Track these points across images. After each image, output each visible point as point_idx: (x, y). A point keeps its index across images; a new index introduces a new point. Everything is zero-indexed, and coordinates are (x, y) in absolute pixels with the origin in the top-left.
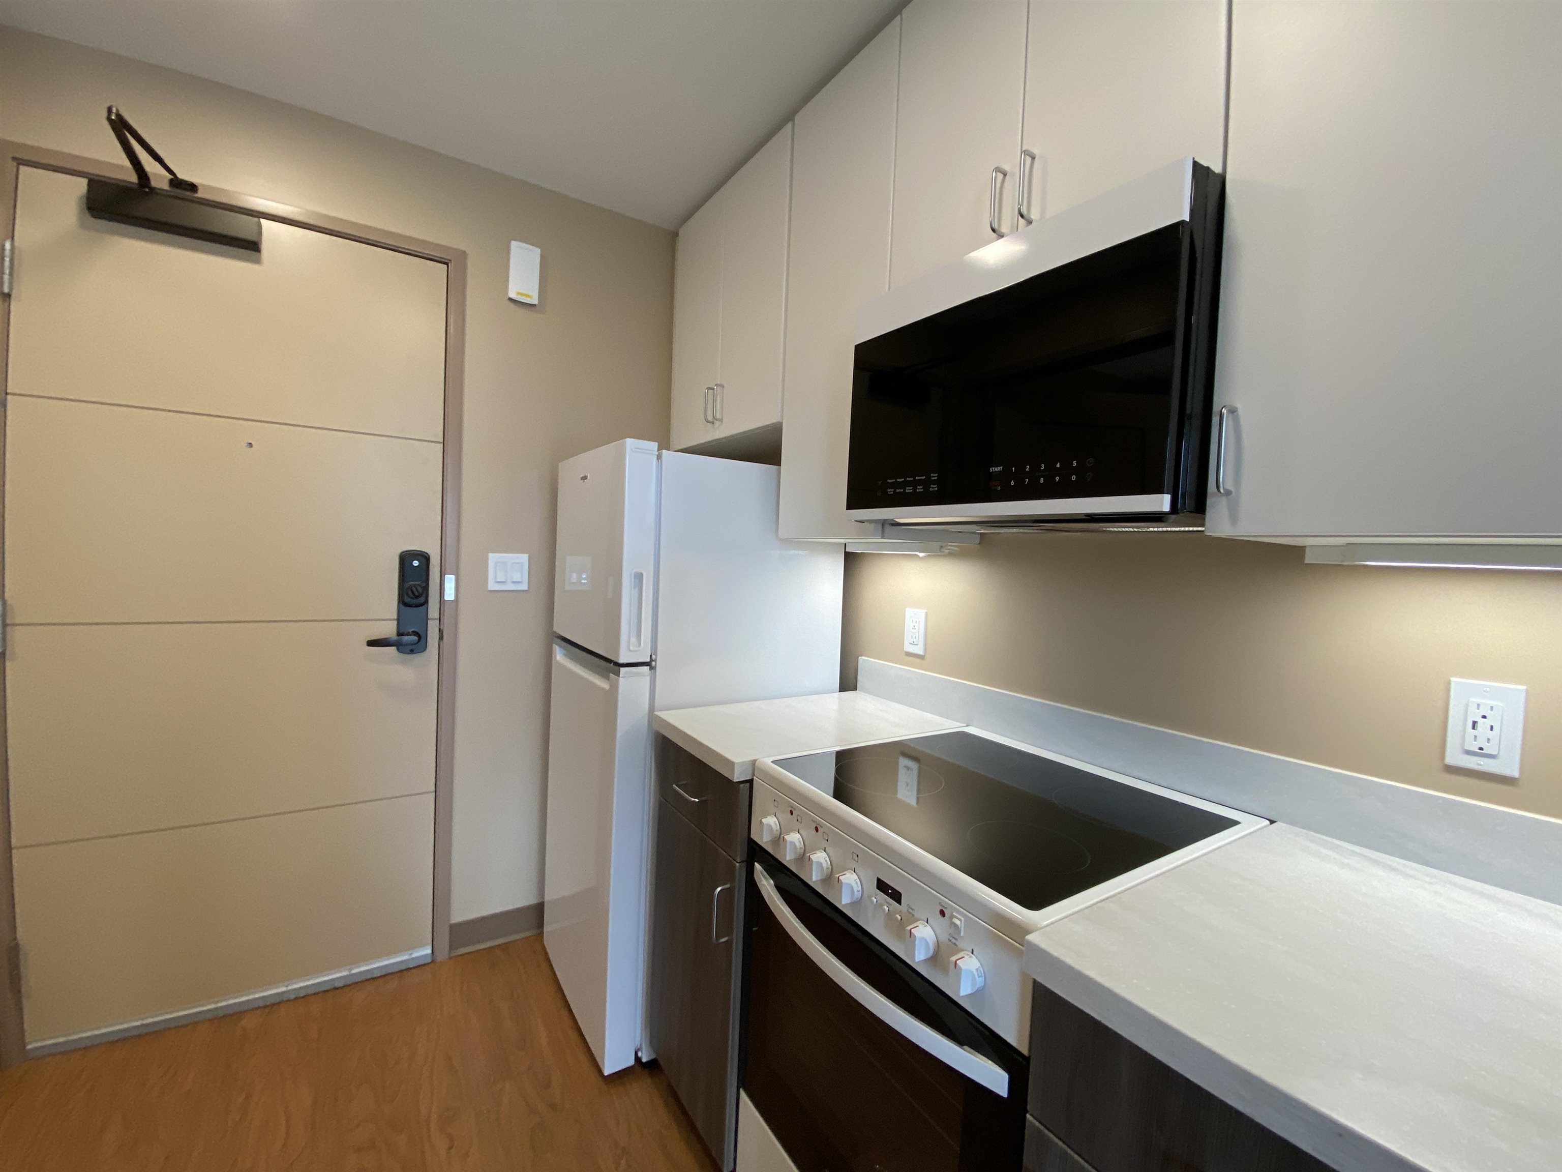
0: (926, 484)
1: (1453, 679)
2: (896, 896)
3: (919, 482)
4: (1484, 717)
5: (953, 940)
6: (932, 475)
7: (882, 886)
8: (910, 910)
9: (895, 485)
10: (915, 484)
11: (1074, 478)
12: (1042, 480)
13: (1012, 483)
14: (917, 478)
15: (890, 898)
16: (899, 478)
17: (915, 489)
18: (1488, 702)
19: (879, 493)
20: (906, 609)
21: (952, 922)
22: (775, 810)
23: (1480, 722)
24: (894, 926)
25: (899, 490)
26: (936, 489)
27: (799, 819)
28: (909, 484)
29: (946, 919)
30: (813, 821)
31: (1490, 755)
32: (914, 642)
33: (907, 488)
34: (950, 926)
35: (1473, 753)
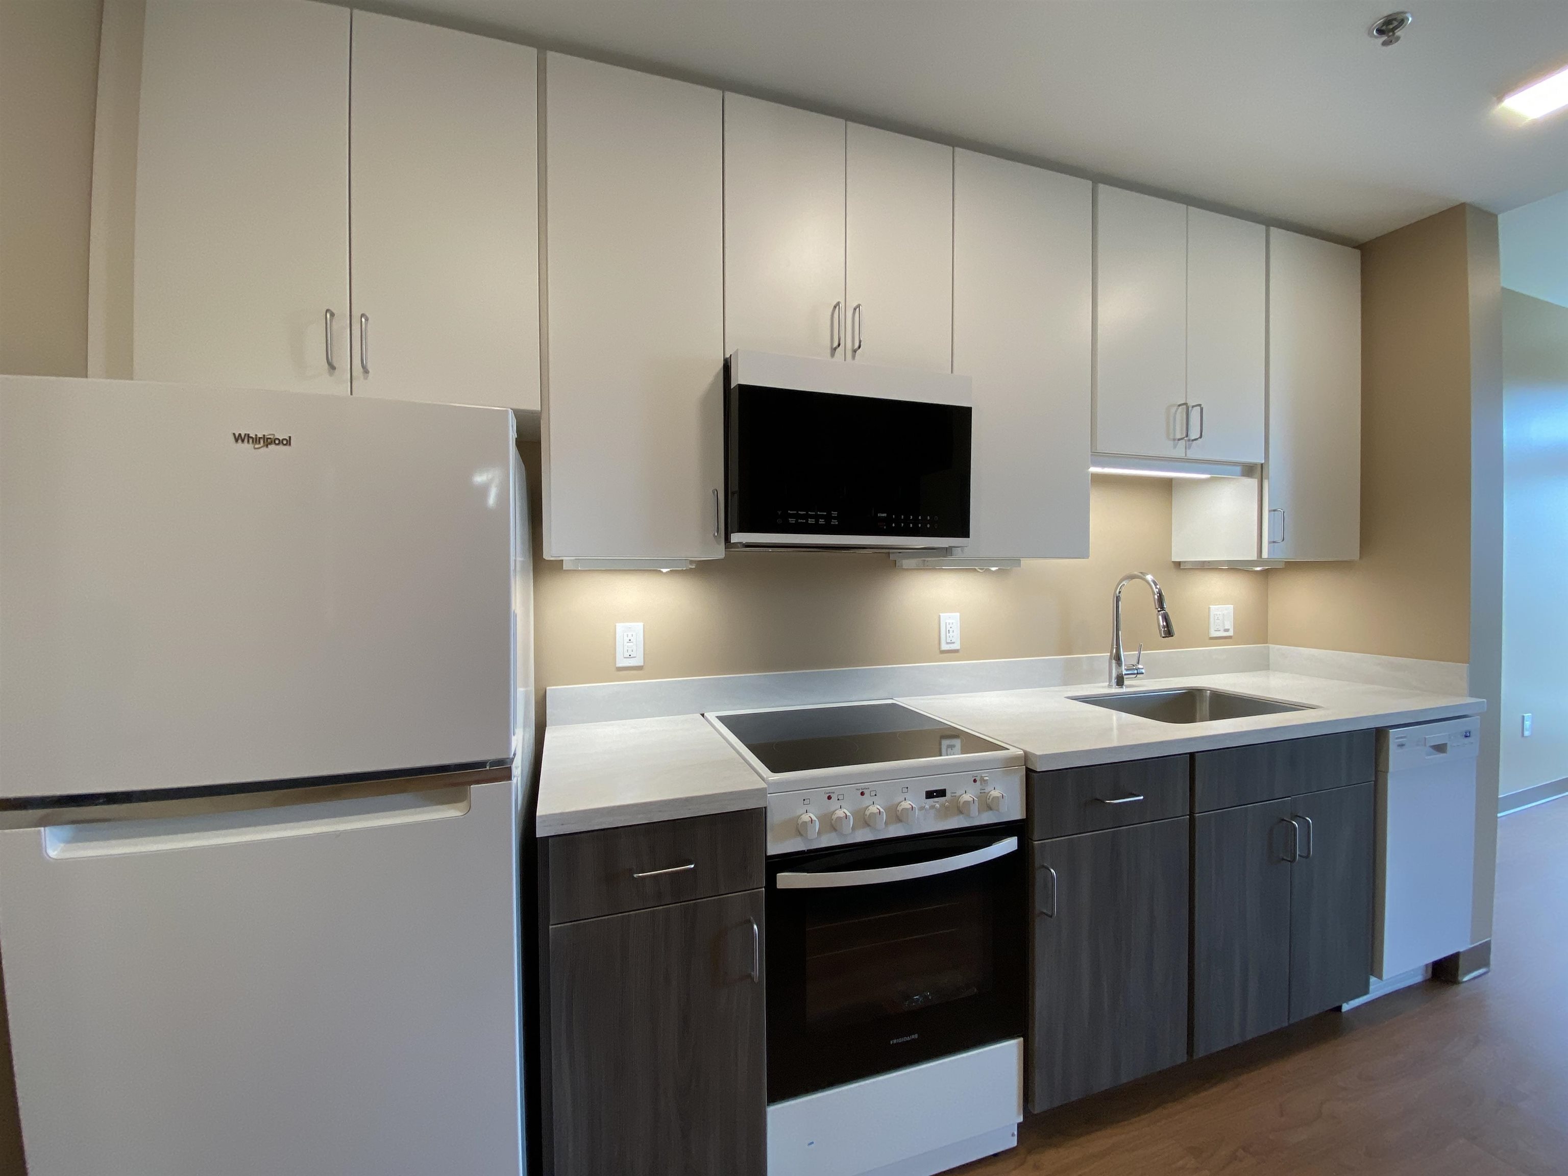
0: (828, 518)
1: (940, 614)
2: (942, 793)
3: (822, 517)
4: (951, 628)
5: (982, 791)
6: (832, 512)
7: (930, 795)
8: (953, 795)
9: (797, 516)
10: (816, 517)
11: (928, 526)
12: (911, 525)
14: (818, 513)
15: (938, 797)
16: (801, 511)
17: (817, 521)
18: (951, 621)
19: (779, 521)
20: (617, 624)
21: (983, 781)
22: (806, 807)
23: (949, 630)
24: (945, 812)
25: (801, 521)
26: (837, 523)
27: (841, 797)
28: (812, 517)
29: (978, 783)
30: (857, 789)
31: (954, 643)
32: (630, 655)
33: (809, 520)
34: (981, 784)
35: (948, 643)
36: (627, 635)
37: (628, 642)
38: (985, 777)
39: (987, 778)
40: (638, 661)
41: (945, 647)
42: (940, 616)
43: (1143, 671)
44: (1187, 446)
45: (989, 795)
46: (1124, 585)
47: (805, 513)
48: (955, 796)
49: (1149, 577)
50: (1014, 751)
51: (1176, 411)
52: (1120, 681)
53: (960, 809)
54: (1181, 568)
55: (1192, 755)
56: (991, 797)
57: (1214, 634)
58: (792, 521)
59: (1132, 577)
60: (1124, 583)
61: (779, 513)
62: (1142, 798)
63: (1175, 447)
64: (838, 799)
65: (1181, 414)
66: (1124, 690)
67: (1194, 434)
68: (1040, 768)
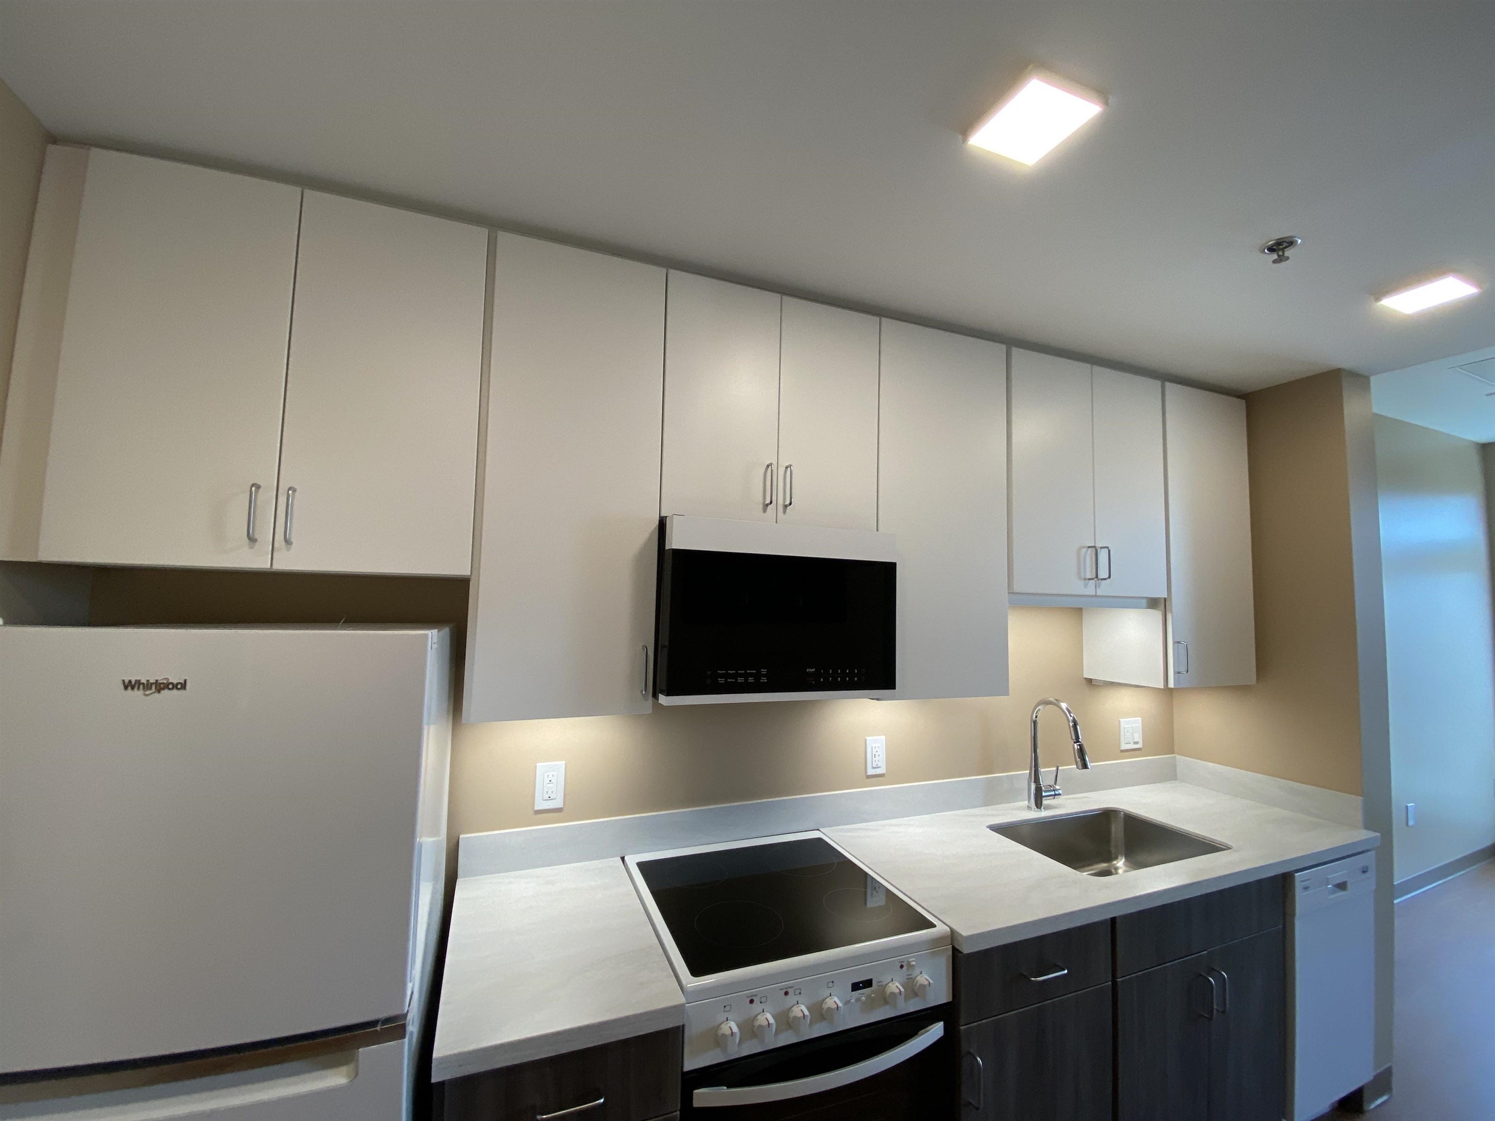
0: (758, 676)
1: (867, 738)
2: (868, 983)
3: (751, 675)
4: (877, 752)
5: (909, 978)
6: (762, 670)
7: (856, 987)
8: (879, 984)
9: (727, 676)
10: (746, 676)
11: (856, 679)
12: (839, 679)
13: (822, 680)
14: (748, 671)
15: (864, 989)
16: (730, 671)
17: (746, 680)
18: (877, 745)
19: (709, 681)
20: (538, 765)
21: (910, 966)
22: (726, 1015)
23: (875, 755)
24: (871, 1005)
25: (731, 680)
26: (766, 681)
27: (763, 1000)
28: (741, 675)
29: (905, 968)
30: (781, 989)
31: (879, 767)
32: (549, 797)
33: (739, 679)
34: (908, 970)
35: (874, 768)
36: (548, 775)
37: (548, 783)
38: (913, 961)
39: (914, 963)
40: (558, 803)
41: (871, 772)
42: (866, 740)
43: (1060, 792)
44: (1097, 585)
45: (916, 981)
46: (1040, 709)
47: (734, 672)
48: (882, 985)
49: (1064, 705)
50: (940, 929)
51: (1086, 553)
52: (1039, 804)
53: (886, 999)
54: (1092, 683)
55: (1113, 920)
56: (918, 984)
57: (1124, 747)
58: (721, 681)
59: (1047, 703)
60: (1040, 707)
61: (709, 673)
62: (1066, 971)
63: (1086, 586)
64: (761, 1003)
65: (1090, 555)
66: (1043, 814)
67: (1103, 574)
68: (966, 949)
